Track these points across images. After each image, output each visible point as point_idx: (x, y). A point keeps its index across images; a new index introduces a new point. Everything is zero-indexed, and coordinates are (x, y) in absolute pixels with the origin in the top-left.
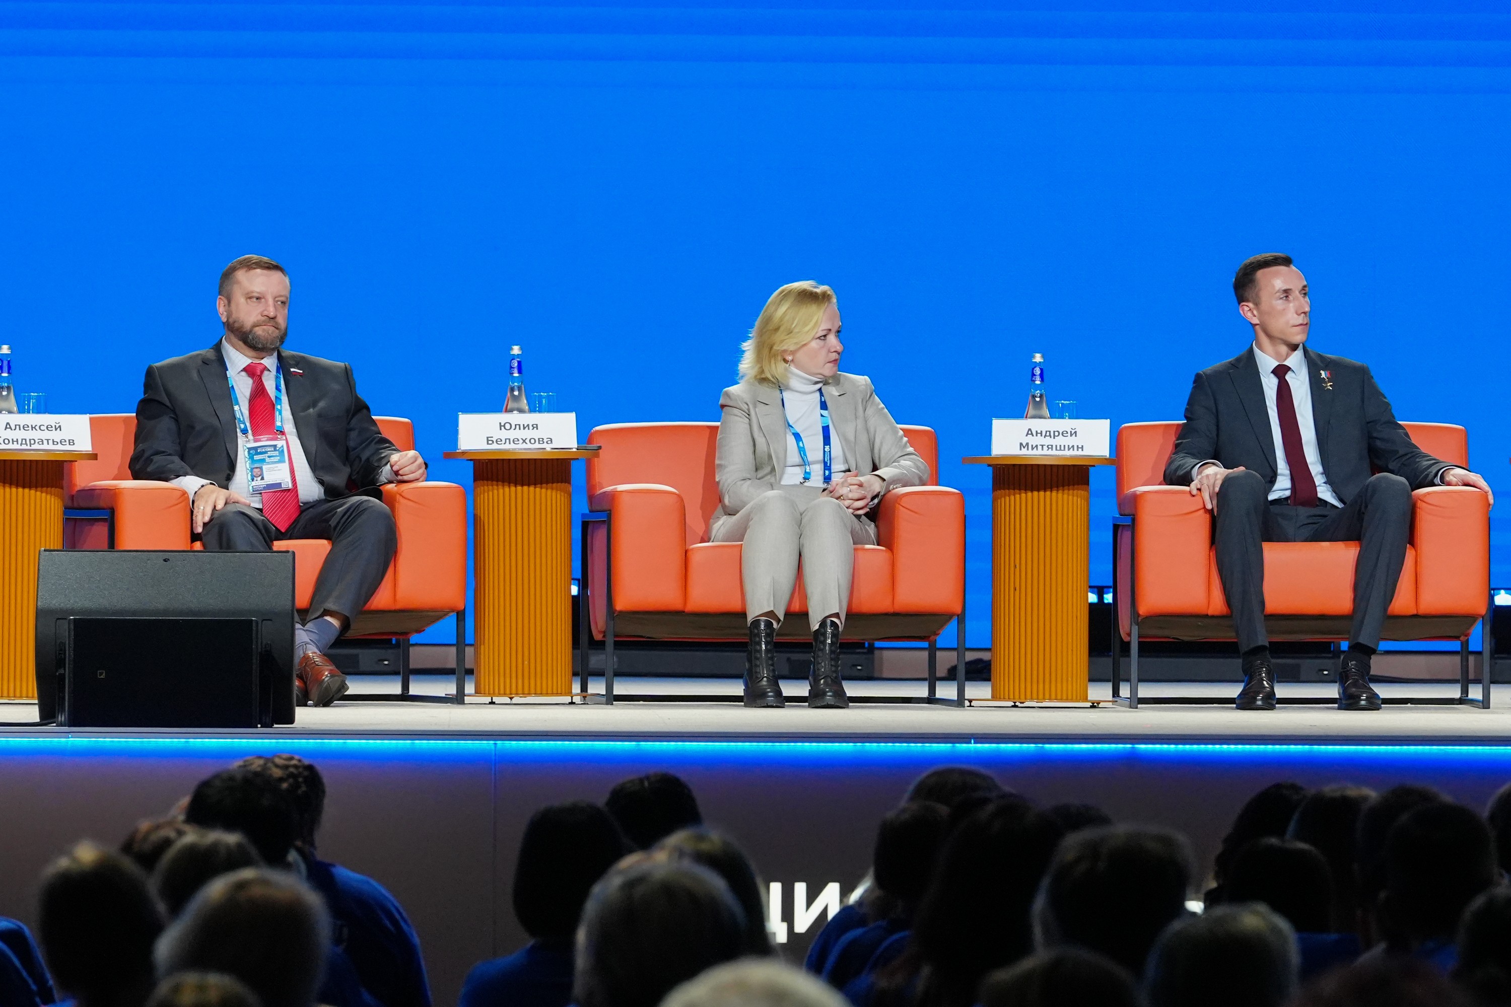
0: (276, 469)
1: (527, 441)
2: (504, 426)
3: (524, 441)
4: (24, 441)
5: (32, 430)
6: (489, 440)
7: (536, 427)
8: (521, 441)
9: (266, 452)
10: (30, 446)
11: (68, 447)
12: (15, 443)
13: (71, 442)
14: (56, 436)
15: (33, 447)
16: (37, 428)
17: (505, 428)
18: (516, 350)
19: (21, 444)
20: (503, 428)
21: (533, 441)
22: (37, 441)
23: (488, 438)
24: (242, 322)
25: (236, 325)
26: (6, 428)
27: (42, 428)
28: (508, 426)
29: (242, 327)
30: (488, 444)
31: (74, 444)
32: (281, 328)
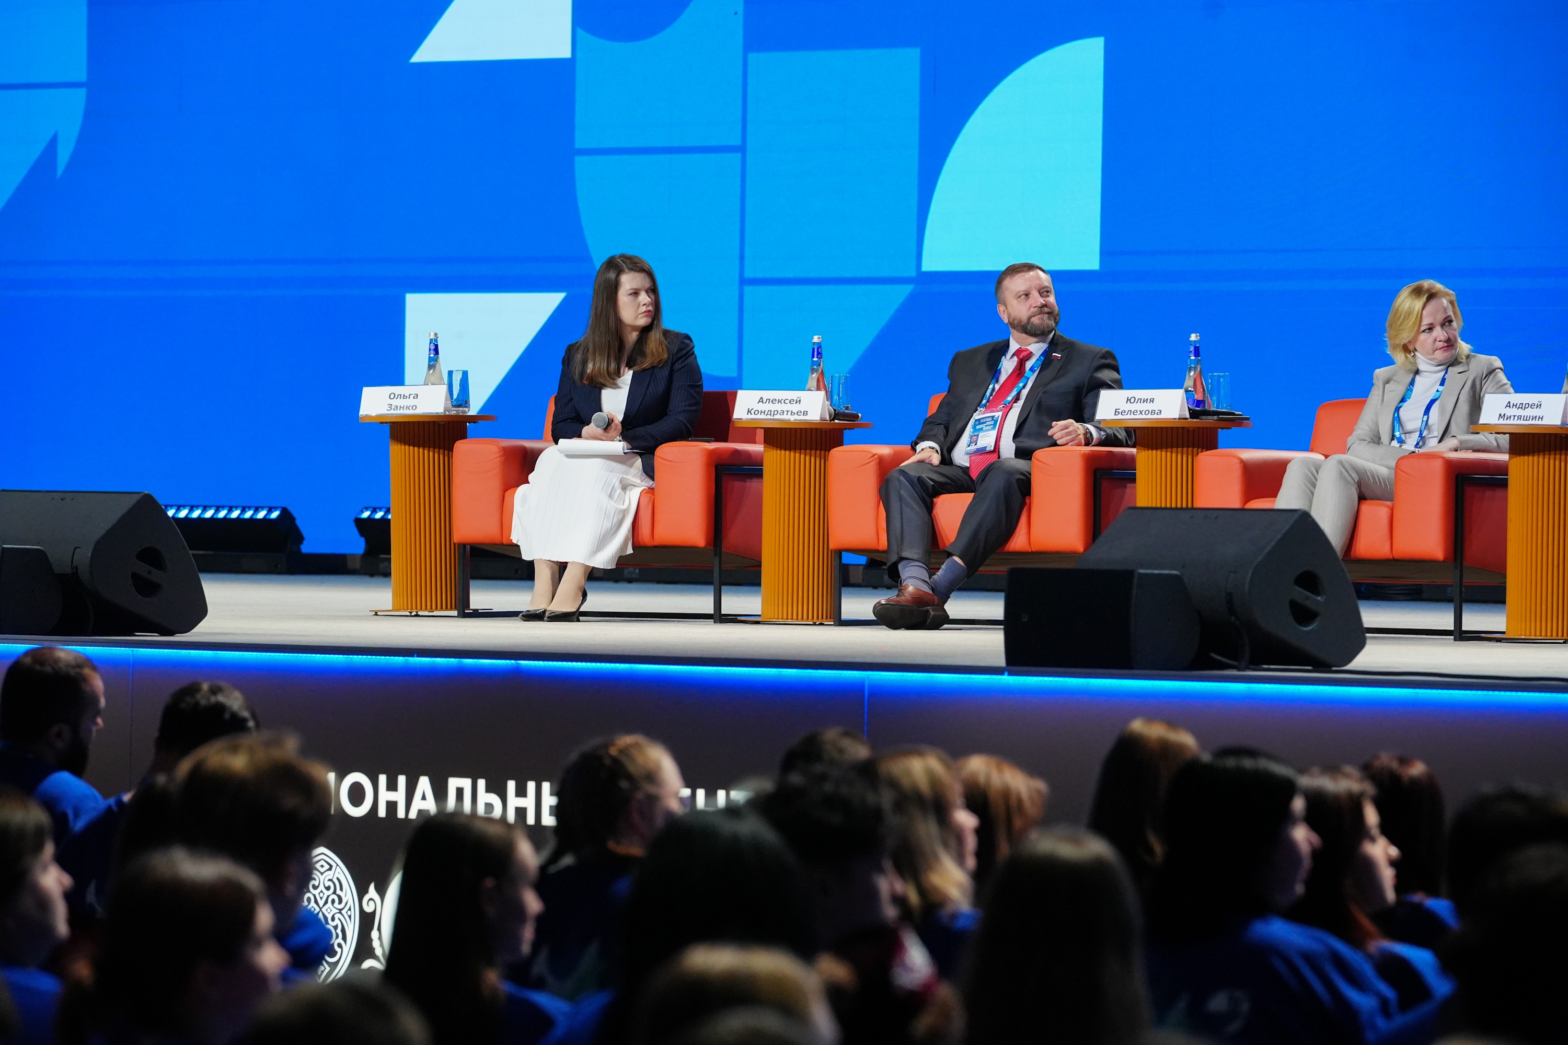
0: (987, 435)
1: (1143, 413)
2: (1130, 400)
3: (1141, 412)
4: (770, 412)
5: (778, 403)
6: (1116, 412)
7: (1152, 401)
8: (1139, 412)
9: (985, 422)
10: (773, 416)
11: (802, 417)
12: (763, 414)
13: (805, 413)
14: (795, 408)
15: (776, 417)
16: (782, 401)
17: (1130, 402)
18: (1193, 337)
19: (767, 414)
20: (1129, 401)
21: (1147, 412)
22: (779, 412)
23: (1116, 410)
24: (1020, 317)
25: (1016, 322)
26: (759, 401)
27: (786, 401)
28: (1132, 400)
29: (1020, 321)
30: (1115, 415)
31: (807, 414)
32: (1036, 320)
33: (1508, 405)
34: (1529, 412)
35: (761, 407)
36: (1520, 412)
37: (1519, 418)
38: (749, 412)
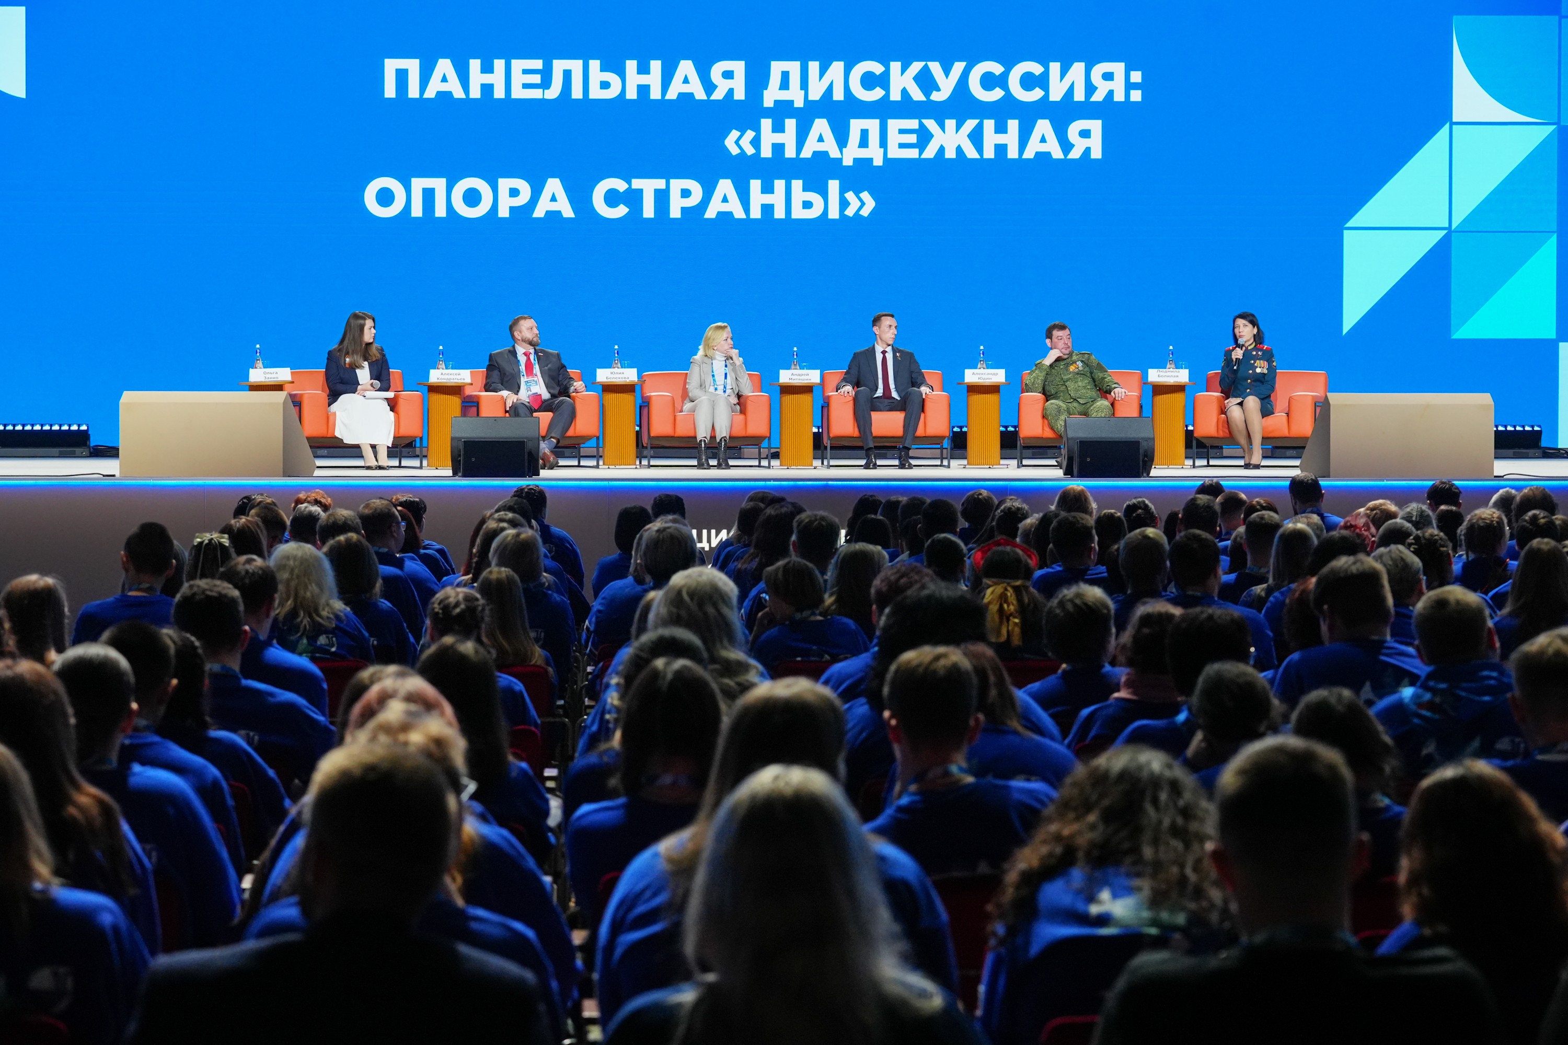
0: (534, 388)
3: (620, 378)
4: (449, 379)
5: (450, 375)
7: (623, 373)
8: (617, 378)
9: (531, 382)
11: (463, 381)
12: (444, 380)
13: (464, 379)
14: (459, 377)
15: (451, 381)
16: (452, 375)
18: (616, 347)
19: (446, 380)
20: (611, 374)
21: (622, 378)
22: (452, 379)
24: (528, 337)
26: (442, 374)
27: (454, 375)
28: (613, 373)
29: (529, 339)
30: (606, 379)
32: (535, 339)
33: (792, 374)
34: (803, 377)
35: (443, 377)
36: (799, 377)
37: (799, 379)
38: (438, 379)
